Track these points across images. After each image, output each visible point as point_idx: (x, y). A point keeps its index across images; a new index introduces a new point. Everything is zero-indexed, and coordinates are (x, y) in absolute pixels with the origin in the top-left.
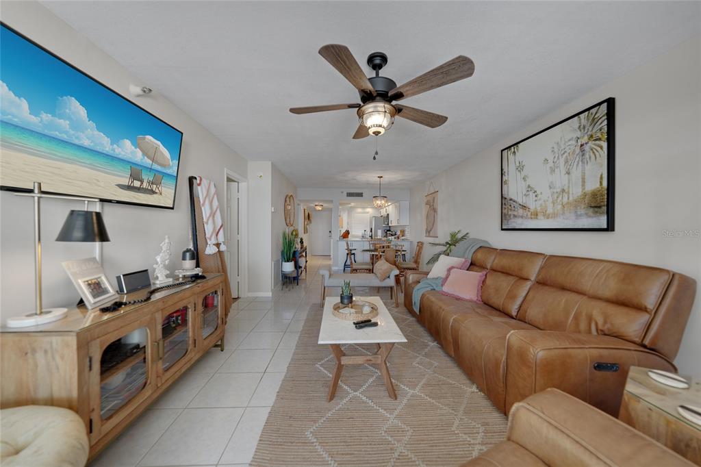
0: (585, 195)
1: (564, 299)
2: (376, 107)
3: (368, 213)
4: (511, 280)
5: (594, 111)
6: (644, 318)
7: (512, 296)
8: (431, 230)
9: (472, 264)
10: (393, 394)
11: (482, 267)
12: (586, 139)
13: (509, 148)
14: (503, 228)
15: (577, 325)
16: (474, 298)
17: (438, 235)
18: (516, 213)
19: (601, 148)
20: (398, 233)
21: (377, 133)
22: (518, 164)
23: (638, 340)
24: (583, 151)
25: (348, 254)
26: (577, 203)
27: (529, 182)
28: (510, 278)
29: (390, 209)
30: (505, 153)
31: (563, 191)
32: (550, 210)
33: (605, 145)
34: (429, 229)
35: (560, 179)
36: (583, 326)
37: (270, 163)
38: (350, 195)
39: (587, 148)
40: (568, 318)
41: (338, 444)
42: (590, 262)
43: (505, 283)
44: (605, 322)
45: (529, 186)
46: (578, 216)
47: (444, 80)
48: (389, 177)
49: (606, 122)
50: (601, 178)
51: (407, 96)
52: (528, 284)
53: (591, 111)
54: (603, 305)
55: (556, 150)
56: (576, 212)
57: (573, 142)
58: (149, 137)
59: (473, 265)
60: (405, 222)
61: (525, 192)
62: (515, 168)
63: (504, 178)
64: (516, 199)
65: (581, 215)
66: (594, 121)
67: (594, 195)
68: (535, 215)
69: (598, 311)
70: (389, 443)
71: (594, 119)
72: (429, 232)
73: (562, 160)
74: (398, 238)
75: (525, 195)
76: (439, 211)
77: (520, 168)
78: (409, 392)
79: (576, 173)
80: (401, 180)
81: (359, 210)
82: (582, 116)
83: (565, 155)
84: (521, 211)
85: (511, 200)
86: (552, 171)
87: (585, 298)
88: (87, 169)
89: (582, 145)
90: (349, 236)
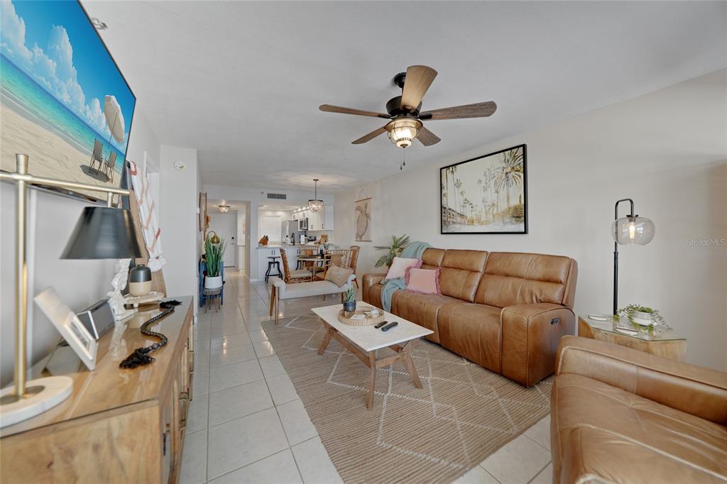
0: (510, 208)
1: (510, 282)
2: (406, 122)
3: (280, 216)
4: (465, 273)
5: (515, 150)
6: (561, 287)
7: (468, 286)
8: (362, 235)
9: (423, 263)
10: (418, 384)
11: (433, 266)
12: (509, 169)
13: (448, 167)
14: (443, 232)
15: (524, 299)
16: (435, 292)
17: (372, 239)
18: (455, 220)
19: (520, 177)
20: (318, 238)
21: (404, 146)
22: (456, 181)
23: (560, 302)
24: (507, 177)
25: (270, 263)
26: (504, 214)
27: (465, 197)
28: (463, 272)
29: (309, 213)
30: (444, 171)
31: (494, 205)
32: (483, 219)
33: (522, 175)
34: (360, 234)
35: (491, 196)
36: (528, 299)
37: (195, 151)
38: (271, 196)
39: (510, 175)
40: (516, 295)
41: (411, 439)
42: (522, 255)
43: (460, 277)
44: (541, 295)
45: (466, 200)
46: (505, 223)
47: (469, 115)
48: (326, 180)
49: (522, 160)
50: (520, 197)
51: (435, 119)
52: (478, 276)
53: (513, 150)
54: (537, 283)
55: (487, 174)
56: (503, 221)
57: (500, 170)
58: (113, 98)
59: (425, 264)
60: (330, 226)
61: (462, 204)
62: (453, 185)
63: (444, 192)
64: (454, 209)
65: (507, 223)
66: (515, 158)
67: (516, 208)
68: (472, 222)
69: (535, 287)
70: (446, 422)
71: (515, 156)
72: (361, 237)
73: (492, 182)
74: (319, 243)
75: (463, 206)
76: (372, 217)
77: (458, 185)
78: (428, 379)
79: (503, 193)
80: (334, 185)
81: (269, 213)
82: (506, 152)
83: (495, 178)
84: (459, 219)
85: (450, 209)
86: (485, 189)
87: (524, 280)
88: (61, 139)
89: (507, 173)
90: (268, 242)
